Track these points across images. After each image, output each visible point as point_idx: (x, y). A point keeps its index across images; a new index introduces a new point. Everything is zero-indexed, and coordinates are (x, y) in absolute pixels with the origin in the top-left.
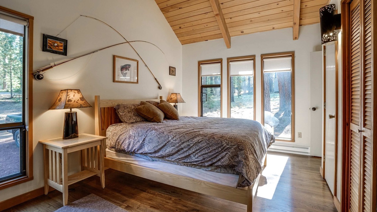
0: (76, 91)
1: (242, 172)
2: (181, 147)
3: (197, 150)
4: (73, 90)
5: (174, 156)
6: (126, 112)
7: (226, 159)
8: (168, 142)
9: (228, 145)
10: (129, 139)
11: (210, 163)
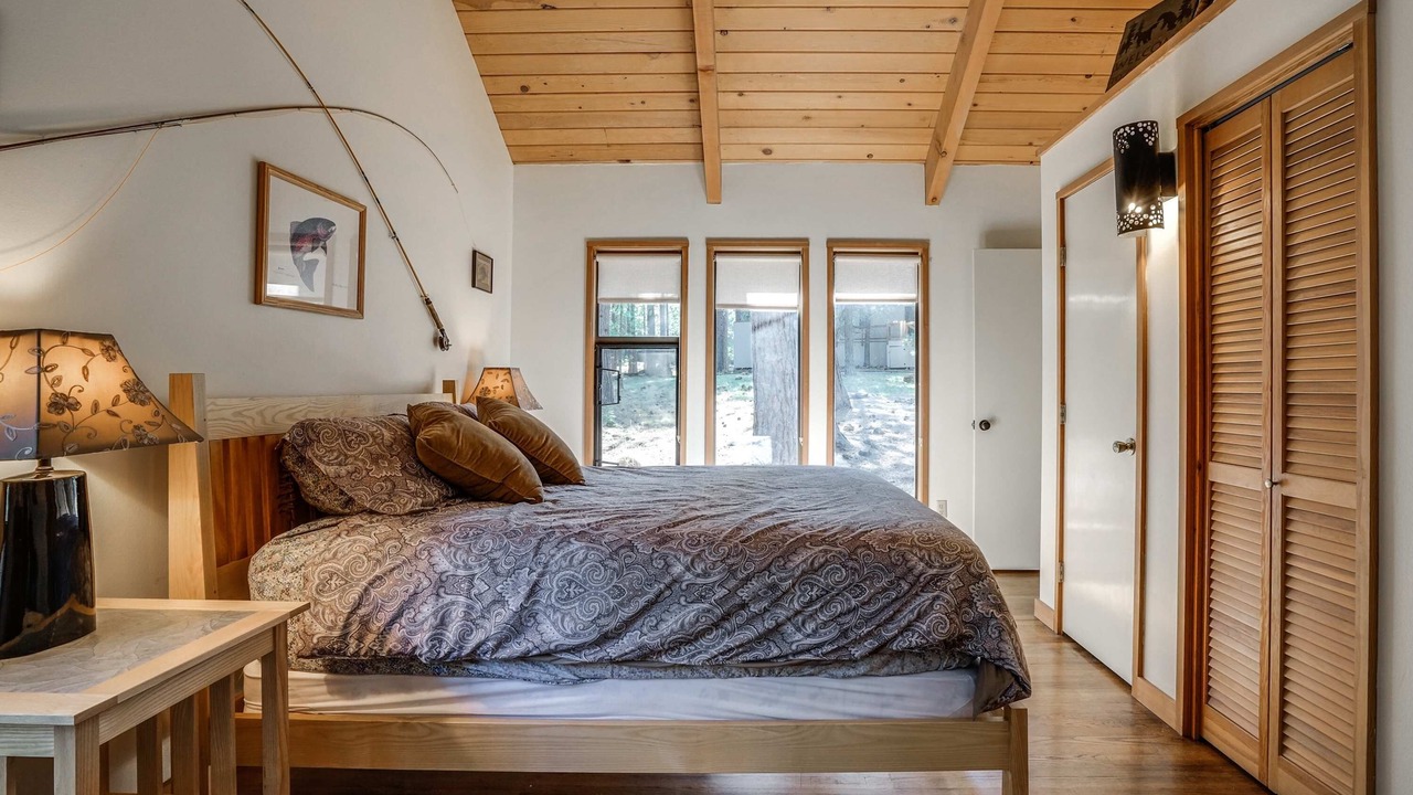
0: (94, 346)
1: (1004, 655)
2: (738, 601)
3: (811, 602)
4: (74, 334)
5: (703, 642)
6: (356, 458)
7: (936, 618)
8: (668, 587)
9: (930, 567)
10: (438, 595)
11: (869, 645)
